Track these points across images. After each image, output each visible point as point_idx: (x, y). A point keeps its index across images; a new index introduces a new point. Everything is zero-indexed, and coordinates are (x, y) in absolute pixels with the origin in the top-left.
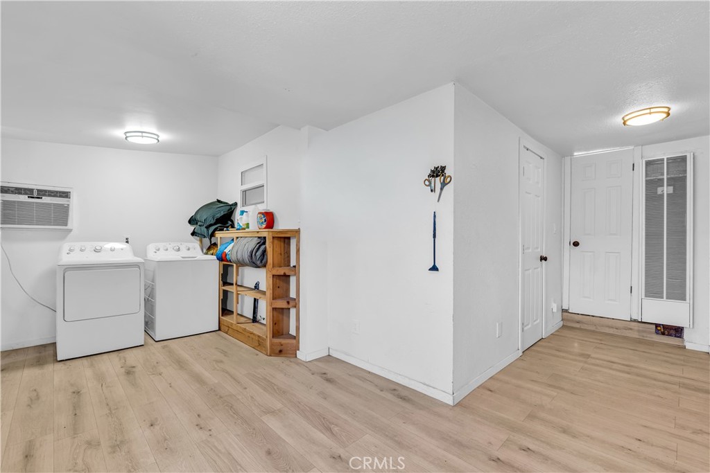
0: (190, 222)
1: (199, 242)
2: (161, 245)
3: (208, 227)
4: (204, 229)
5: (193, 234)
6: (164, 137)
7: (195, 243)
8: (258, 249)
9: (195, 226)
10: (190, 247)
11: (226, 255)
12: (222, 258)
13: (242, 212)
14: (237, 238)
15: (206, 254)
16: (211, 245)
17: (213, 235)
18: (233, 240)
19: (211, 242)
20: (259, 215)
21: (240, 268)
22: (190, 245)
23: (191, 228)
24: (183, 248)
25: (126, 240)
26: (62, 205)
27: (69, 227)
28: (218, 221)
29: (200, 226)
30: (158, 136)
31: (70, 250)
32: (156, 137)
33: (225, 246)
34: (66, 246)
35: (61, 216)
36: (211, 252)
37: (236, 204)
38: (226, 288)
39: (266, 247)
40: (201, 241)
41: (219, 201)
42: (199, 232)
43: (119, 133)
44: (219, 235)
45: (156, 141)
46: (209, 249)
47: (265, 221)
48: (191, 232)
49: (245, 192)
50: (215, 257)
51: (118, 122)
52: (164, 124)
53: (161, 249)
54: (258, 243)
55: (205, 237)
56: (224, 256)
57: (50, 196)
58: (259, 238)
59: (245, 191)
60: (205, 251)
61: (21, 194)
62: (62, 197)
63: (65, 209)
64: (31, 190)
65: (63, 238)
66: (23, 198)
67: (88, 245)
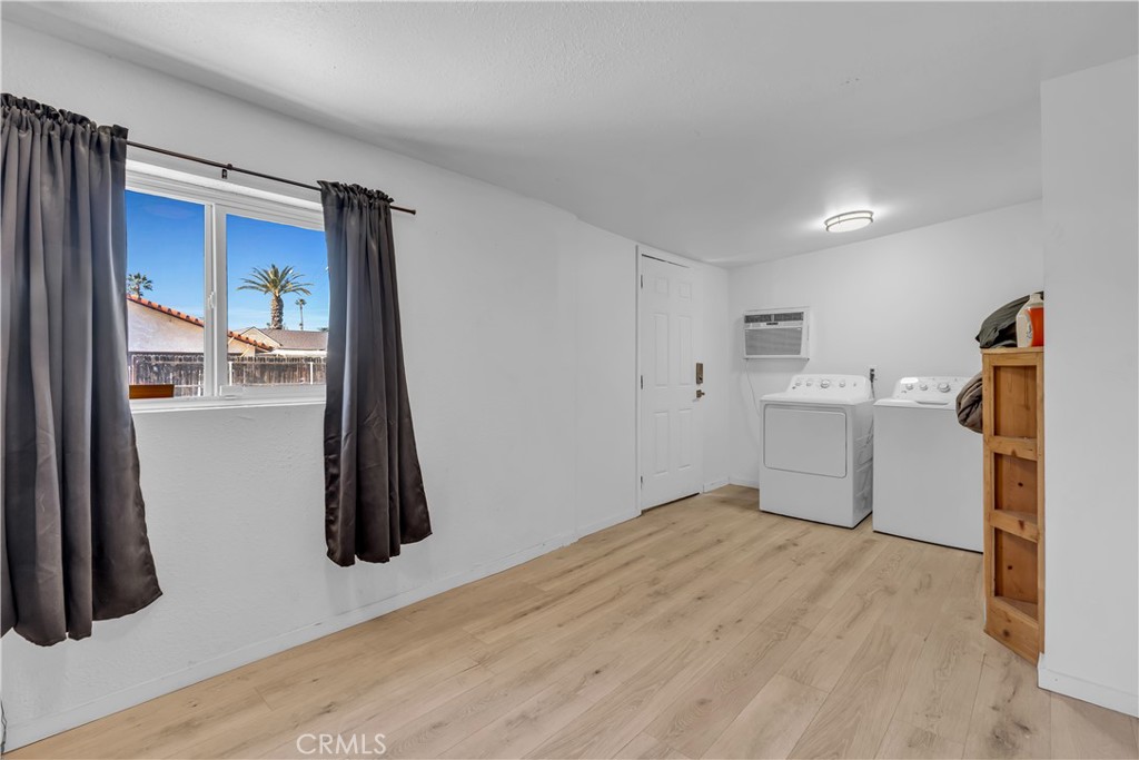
6: (880, 212)
25: (870, 373)
26: (795, 330)
27: (803, 354)
30: (871, 213)
31: (798, 384)
32: (869, 215)
34: (795, 378)
35: (793, 343)
43: (818, 224)
45: (869, 221)
51: (816, 208)
52: (877, 195)
53: (917, 388)
57: (785, 320)
61: (761, 321)
62: (795, 319)
63: (798, 334)
64: (769, 316)
65: (800, 370)
66: (763, 325)
67: (817, 378)
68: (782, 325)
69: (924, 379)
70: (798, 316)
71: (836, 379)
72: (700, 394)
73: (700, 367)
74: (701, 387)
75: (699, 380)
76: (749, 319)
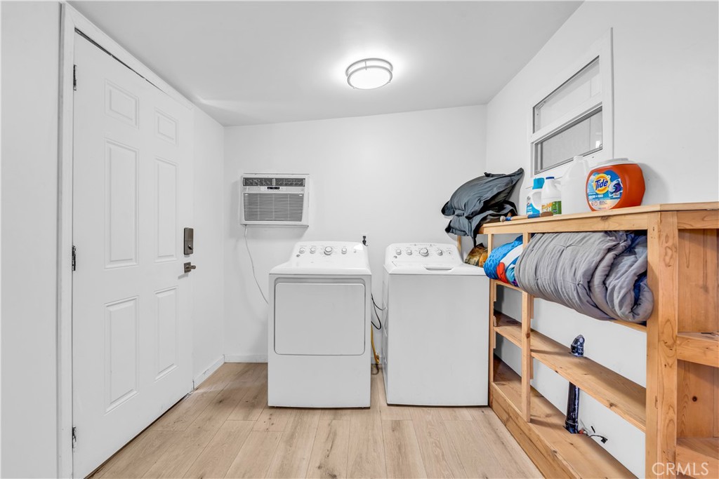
0: (443, 211)
1: (457, 243)
2: (403, 247)
3: (469, 218)
4: (464, 221)
5: (449, 229)
6: (401, 66)
7: (451, 245)
8: (612, 266)
9: (451, 218)
10: (444, 250)
11: (505, 270)
12: (496, 274)
13: (539, 183)
14: (533, 235)
15: (467, 262)
16: (475, 246)
17: (478, 230)
18: (520, 239)
19: (475, 242)
20: (594, 178)
21: (535, 299)
22: (444, 247)
23: (446, 221)
24: (433, 252)
25: (363, 239)
26: (297, 195)
27: (304, 222)
28: (487, 205)
29: (458, 216)
31: (301, 252)
33: (503, 251)
34: (298, 246)
35: (294, 209)
36: (476, 259)
37: (521, 172)
38: (505, 331)
39: (646, 262)
40: (460, 241)
41: (488, 175)
42: (457, 226)
43: (338, 71)
44: (490, 229)
46: (472, 253)
47: (617, 187)
48: (446, 226)
49: (540, 144)
50: (481, 271)
53: (404, 253)
54: (609, 250)
55: (465, 234)
56: (500, 271)
57: (286, 185)
58: (607, 233)
59: (542, 143)
60: (465, 256)
61: (262, 185)
62: (296, 185)
63: (299, 200)
64: (270, 180)
65: (299, 237)
66: (264, 189)
67: (320, 245)
68: (284, 190)
69: (408, 245)
70: (300, 182)
71: (338, 246)
72: (188, 268)
73: (189, 234)
74: (191, 259)
75: (188, 249)
76: (248, 182)
